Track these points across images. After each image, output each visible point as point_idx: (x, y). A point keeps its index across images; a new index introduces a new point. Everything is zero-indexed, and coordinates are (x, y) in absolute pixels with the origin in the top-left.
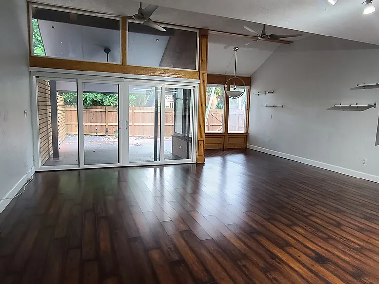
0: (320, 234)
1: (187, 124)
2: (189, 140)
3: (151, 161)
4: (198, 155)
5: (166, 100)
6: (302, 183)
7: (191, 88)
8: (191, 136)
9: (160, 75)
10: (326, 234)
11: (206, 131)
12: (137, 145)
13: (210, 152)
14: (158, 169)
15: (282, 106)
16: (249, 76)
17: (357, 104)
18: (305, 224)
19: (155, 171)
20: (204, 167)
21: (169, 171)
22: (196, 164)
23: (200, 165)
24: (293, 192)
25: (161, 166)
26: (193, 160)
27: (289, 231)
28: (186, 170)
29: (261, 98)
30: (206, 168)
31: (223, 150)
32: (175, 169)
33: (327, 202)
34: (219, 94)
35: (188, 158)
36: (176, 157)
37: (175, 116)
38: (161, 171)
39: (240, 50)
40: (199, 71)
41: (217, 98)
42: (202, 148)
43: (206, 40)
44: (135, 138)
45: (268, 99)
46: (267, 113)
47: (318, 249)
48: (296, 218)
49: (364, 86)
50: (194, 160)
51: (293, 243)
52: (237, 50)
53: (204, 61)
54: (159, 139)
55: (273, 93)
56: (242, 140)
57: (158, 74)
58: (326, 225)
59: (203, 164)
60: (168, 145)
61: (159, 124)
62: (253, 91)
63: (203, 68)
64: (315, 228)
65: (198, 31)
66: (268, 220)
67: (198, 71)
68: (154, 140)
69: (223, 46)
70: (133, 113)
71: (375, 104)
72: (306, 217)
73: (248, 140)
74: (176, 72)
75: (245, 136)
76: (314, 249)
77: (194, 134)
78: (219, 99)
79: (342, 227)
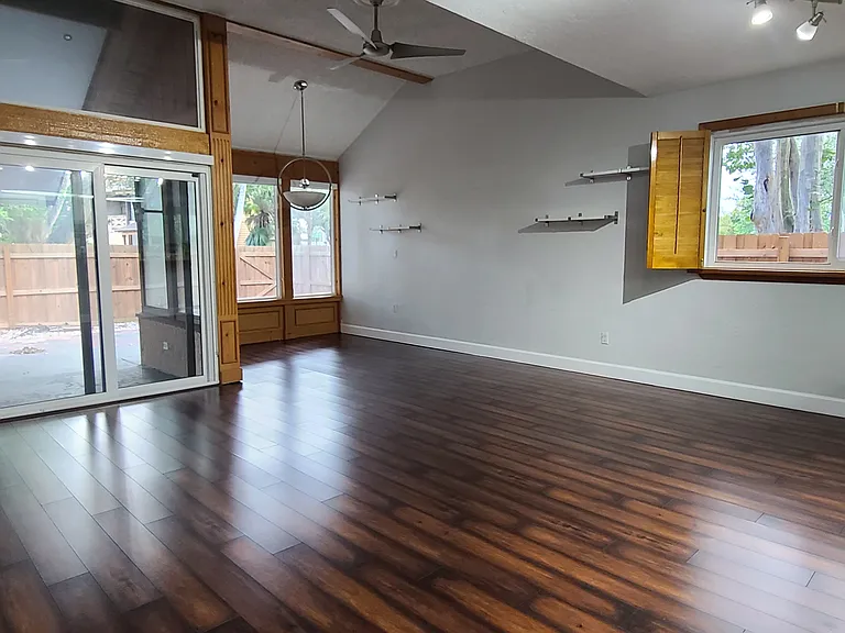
0: (594, 536)
1: (181, 283)
2: (192, 325)
3: (76, 394)
4: (222, 361)
5: (110, 230)
6: (493, 403)
7: (187, 177)
8: (196, 312)
9: (84, 135)
10: (608, 534)
11: (240, 299)
12: (27, 351)
13: (254, 351)
14: (101, 419)
15: (419, 228)
16: (335, 160)
17: (580, 215)
18: (547, 516)
19: (92, 425)
20: (241, 393)
21: (135, 420)
22: (217, 388)
23: (229, 390)
24: (485, 429)
25: (112, 408)
26: (208, 376)
27: (519, 545)
28: (189, 409)
29: (367, 212)
30: (245, 396)
31: (285, 342)
32: (156, 411)
33: (567, 443)
34: (253, 212)
35: (192, 373)
36: (156, 375)
37: (142, 264)
38: (112, 423)
39: (310, 87)
40: (208, 132)
41: (249, 221)
42: (231, 342)
43: (220, 47)
44: (20, 332)
45: (384, 213)
46: (385, 246)
47: (611, 584)
48: (519, 501)
49: (592, 178)
50: (211, 377)
51: (546, 583)
52: (303, 88)
53: (218, 106)
54: (95, 331)
55: (395, 197)
56: (328, 314)
57: (75, 133)
58: (593, 506)
59: (239, 385)
60: (126, 344)
61: (92, 288)
62: (346, 195)
63: (219, 123)
64: (573, 520)
65: (196, 21)
66: (457, 523)
67: (204, 130)
68: (80, 333)
69: (265, 74)
70: (8, 261)
71: (616, 215)
72: (540, 492)
73: (342, 315)
74: (138, 132)
75: (335, 304)
76: (602, 586)
77: (205, 305)
78: (253, 225)
79: (628, 504)
